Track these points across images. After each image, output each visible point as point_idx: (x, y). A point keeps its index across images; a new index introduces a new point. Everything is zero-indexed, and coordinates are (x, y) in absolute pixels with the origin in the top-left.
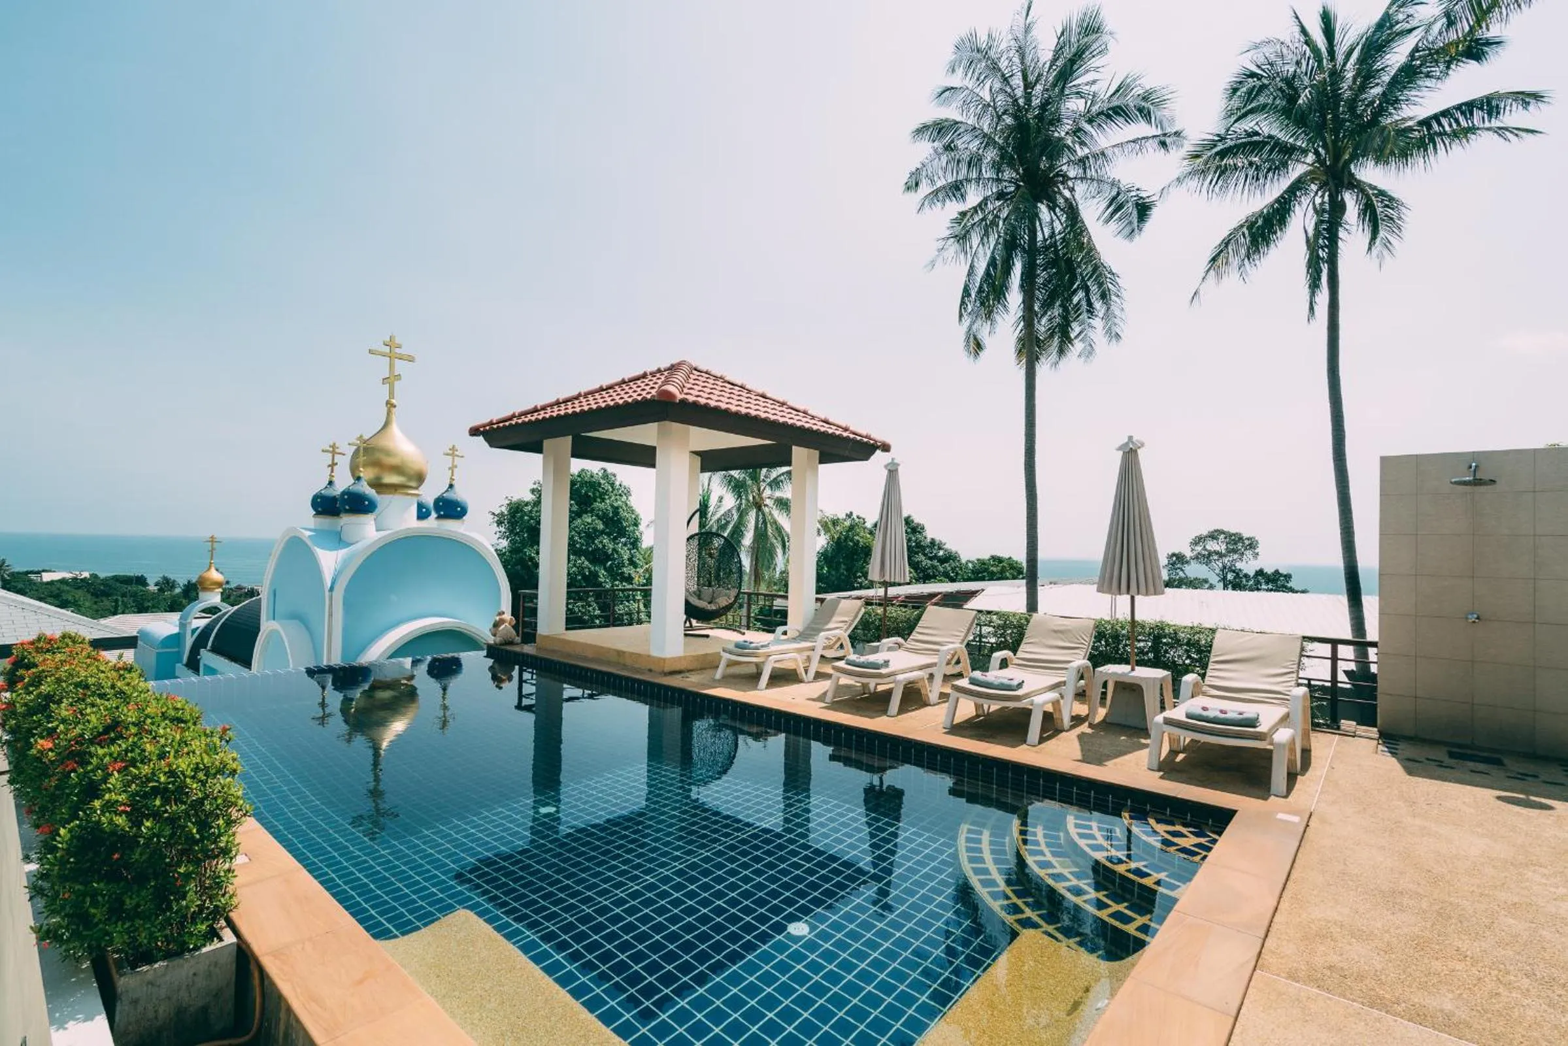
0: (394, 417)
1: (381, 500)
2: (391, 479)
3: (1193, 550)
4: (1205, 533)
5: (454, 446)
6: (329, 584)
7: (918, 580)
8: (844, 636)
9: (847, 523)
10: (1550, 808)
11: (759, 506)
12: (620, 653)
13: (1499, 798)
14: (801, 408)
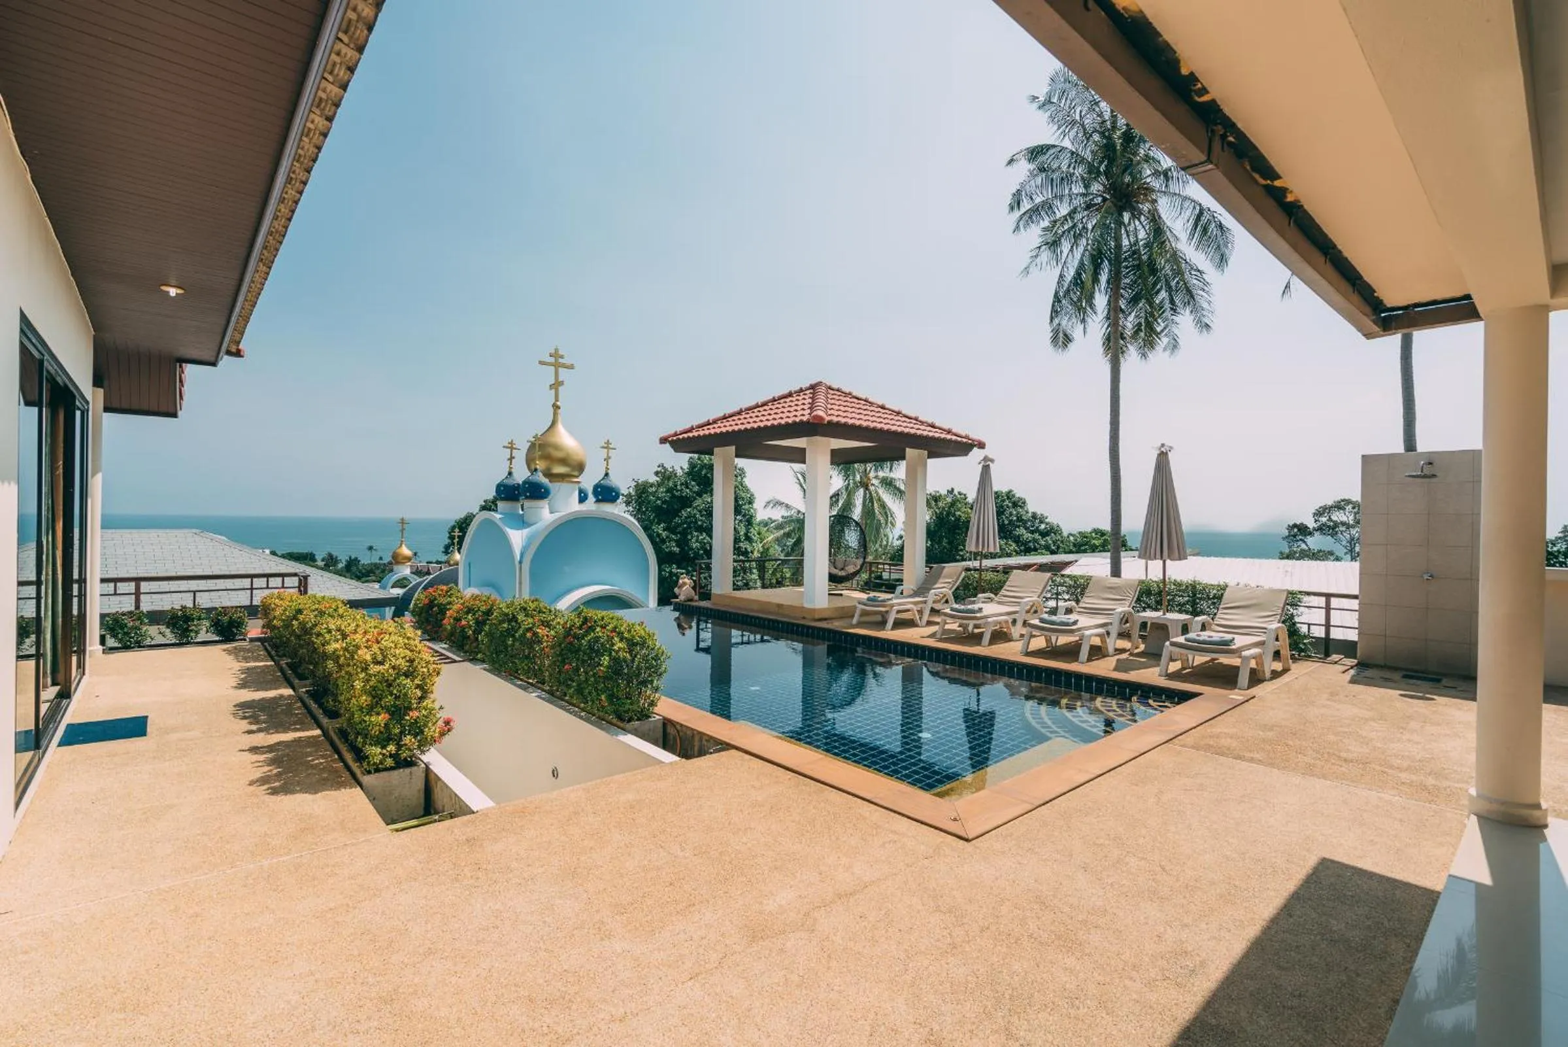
0: (560, 418)
1: (554, 487)
2: (559, 469)
3: (1316, 521)
4: (1330, 503)
5: (608, 441)
6: (518, 558)
7: (1018, 553)
8: (949, 593)
9: (949, 500)
10: (1433, 699)
11: (865, 485)
12: (780, 606)
13: (1401, 695)
14: (913, 415)
